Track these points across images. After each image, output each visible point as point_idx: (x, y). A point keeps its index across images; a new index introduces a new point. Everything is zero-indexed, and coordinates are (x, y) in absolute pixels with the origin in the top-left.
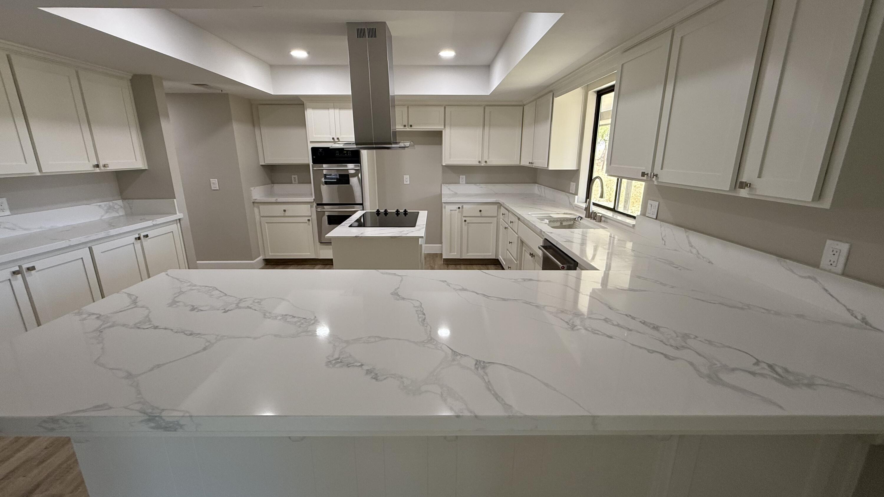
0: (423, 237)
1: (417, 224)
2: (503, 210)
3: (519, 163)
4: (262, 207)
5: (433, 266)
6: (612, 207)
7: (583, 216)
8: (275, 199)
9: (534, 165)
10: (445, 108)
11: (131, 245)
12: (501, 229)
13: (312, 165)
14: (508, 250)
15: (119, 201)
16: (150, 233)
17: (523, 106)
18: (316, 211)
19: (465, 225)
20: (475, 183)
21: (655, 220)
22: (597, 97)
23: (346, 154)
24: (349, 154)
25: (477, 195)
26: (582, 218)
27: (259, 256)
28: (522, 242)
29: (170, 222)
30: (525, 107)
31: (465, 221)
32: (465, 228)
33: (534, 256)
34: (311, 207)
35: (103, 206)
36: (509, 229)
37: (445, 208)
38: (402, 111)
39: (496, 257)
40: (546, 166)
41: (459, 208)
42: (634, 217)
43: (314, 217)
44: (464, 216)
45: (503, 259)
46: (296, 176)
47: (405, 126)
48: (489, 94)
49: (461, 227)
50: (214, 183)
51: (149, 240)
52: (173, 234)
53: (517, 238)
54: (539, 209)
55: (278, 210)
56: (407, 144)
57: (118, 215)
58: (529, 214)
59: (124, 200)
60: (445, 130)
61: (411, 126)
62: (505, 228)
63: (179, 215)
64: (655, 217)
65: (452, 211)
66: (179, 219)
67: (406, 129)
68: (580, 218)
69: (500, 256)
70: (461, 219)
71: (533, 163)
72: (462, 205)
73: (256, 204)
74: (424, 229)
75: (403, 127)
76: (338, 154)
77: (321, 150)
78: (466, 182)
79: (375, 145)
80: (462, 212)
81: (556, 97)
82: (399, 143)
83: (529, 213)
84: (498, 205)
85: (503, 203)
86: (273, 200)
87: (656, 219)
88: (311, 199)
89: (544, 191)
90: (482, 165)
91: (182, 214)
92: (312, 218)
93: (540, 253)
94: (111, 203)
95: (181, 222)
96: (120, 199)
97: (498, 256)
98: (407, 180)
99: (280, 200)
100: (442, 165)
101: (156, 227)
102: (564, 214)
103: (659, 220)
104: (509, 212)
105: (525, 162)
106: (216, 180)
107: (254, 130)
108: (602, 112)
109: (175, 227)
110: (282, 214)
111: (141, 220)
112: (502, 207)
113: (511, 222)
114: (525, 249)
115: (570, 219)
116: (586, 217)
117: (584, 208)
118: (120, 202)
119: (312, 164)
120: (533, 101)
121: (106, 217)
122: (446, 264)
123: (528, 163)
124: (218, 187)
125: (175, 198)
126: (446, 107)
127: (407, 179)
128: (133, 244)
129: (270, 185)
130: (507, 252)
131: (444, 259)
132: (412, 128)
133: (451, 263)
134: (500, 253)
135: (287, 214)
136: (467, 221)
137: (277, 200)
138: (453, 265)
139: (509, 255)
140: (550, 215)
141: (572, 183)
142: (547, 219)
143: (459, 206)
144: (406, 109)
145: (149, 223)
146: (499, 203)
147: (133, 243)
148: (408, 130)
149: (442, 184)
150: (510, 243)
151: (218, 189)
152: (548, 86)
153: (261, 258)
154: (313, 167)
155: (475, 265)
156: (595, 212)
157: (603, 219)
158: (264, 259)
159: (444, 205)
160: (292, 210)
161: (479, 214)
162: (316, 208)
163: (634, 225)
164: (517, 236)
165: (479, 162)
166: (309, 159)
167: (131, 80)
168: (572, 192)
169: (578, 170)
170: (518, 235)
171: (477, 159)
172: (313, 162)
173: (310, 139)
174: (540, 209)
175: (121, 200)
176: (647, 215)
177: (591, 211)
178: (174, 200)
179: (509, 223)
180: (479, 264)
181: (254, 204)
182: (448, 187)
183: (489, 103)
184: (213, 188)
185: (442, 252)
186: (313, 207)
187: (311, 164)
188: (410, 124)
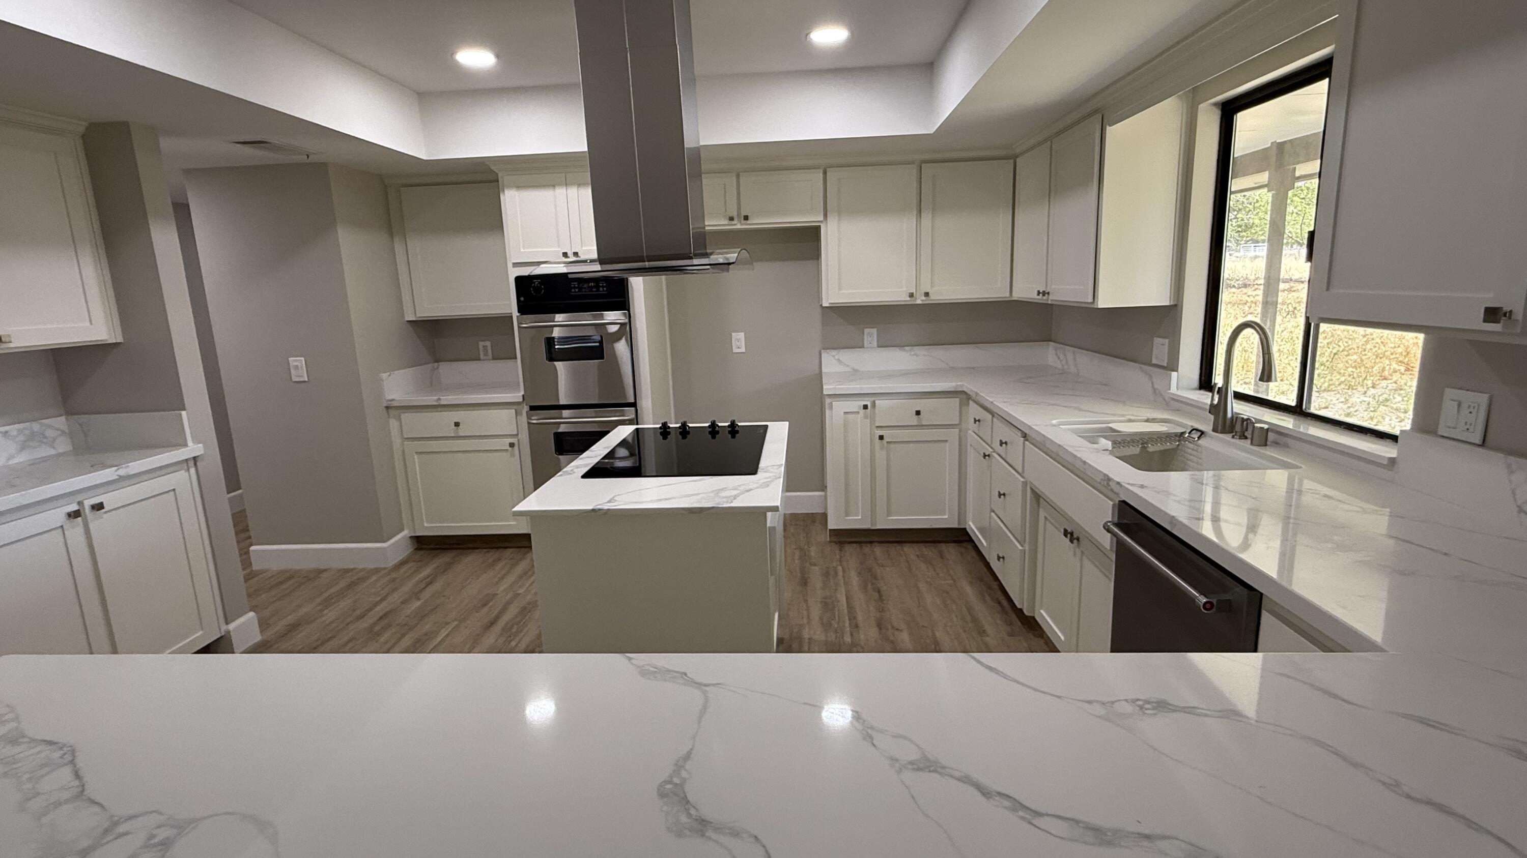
0: (777, 507)
1: (762, 464)
2: (974, 411)
3: (1008, 295)
4: (406, 417)
5: (806, 547)
6: (1293, 403)
7: (1207, 427)
8: (436, 398)
9: (1051, 297)
10: (825, 173)
11: (57, 531)
12: (972, 457)
13: (517, 316)
14: (993, 511)
15: (59, 418)
16: (109, 499)
17: (1015, 157)
18: (529, 423)
19: (882, 448)
20: (901, 346)
21: (1481, 450)
22: (1221, 119)
23: (595, 290)
24: (601, 289)
25: (904, 374)
26: (1202, 433)
27: (402, 530)
28: (1037, 497)
29: (167, 466)
30: (1018, 160)
31: (881, 438)
32: (880, 455)
33: (1078, 539)
34: (517, 413)
35: (15, 433)
36: (994, 456)
37: (831, 408)
38: (725, 185)
39: (959, 524)
40: (1090, 300)
41: (865, 407)
42: (1394, 438)
43: (524, 436)
44: (877, 427)
45: (978, 529)
46: (488, 344)
47: (731, 219)
48: (932, 130)
49: (872, 452)
50: (296, 367)
51: (105, 516)
52: (175, 494)
53: (1021, 483)
54: (1076, 408)
55: (443, 422)
56: (732, 256)
57: (53, 452)
58: (1054, 425)
59: (70, 417)
60: (827, 223)
61: (746, 218)
62: (985, 456)
63: (193, 449)
64: (1478, 439)
65: (849, 416)
66: (195, 458)
67: (735, 225)
68: (1195, 435)
69: (971, 524)
70: (872, 435)
71: (1048, 293)
72: (873, 399)
73: (393, 412)
74: (782, 479)
75: (727, 222)
76: (577, 290)
77: (537, 282)
78: (878, 344)
79: (648, 261)
80: (873, 419)
81: (1110, 126)
82: (711, 254)
83: (1054, 422)
84: (964, 396)
85: (977, 394)
86: (431, 400)
87: (1483, 444)
88: (517, 396)
89: (1075, 359)
90: (919, 302)
91: (201, 445)
92: (518, 440)
93: (1106, 540)
94: (36, 426)
95: (198, 464)
96: (61, 415)
97: (966, 523)
98: (738, 344)
99: (447, 399)
100: (821, 305)
101: (124, 484)
102: (1147, 421)
103: (1498, 449)
104: (993, 416)
105: (1025, 290)
106: (303, 358)
107: (393, 242)
108: (1237, 158)
109: (182, 480)
110: (451, 431)
111: (92, 466)
112: (971, 402)
113: (1001, 443)
114: (1045, 514)
115: (1168, 437)
116: (1215, 430)
117: (1208, 407)
118: (61, 422)
119: (518, 314)
120: (1040, 144)
121: (22, 458)
122: (836, 543)
123: (1036, 293)
124: (306, 375)
125: (184, 409)
126: (828, 169)
127: (739, 342)
128: (60, 530)
129: (430, 365)
130: (990, 516)
131: (830, 530)
132: (748, 222)
133: (849, 540)
134: (970, 516)
135: (462, 431)
136: (886, 439)
137: (439, 399)
138: (854, 545)
139: (995, 521)
140: (1110, 425)
141: (1158, 341)
142: (1105, 437)
143: (865, 403)
144: (735, 179)
145: (108, 474)
146: (964, 392)
147: (62, 527)
148: (739, 226)
149: (822, 351)
150: (1000, 495)
151: (306, 380)
152: (1089, 99)
153: (405, 533)
154: (519, 323)
155: (908, 545)
156: (1245, 417)
157: (1271, 436)
158: (411, 537)
159: (828, 401)
160: (473, 421)
161: (914, 421)
162: (529, 417)
163: (1392, 461)
164: (1022, 480)
165: (911, 295)
166: (510, 305)
167: (83, 136)
168: (1162, 364)
169: (1176, 305)
170: (1023, 477)
171: (905, 289)
172: (519, 312)
173: (513, 257)
174: (1080, 410)
175: (63, 418)
176: (1440, 433)
177: (1229, 415)
178: (181, 414)
179: (996, 445)
180: (918, 542)
181: (390, 410)
182: (837, 357)
183: (927, 157)
184: (295, 379)
185: (826, 508)
186: (521, 414)
187: (515, 314)
188: (743, 213)
